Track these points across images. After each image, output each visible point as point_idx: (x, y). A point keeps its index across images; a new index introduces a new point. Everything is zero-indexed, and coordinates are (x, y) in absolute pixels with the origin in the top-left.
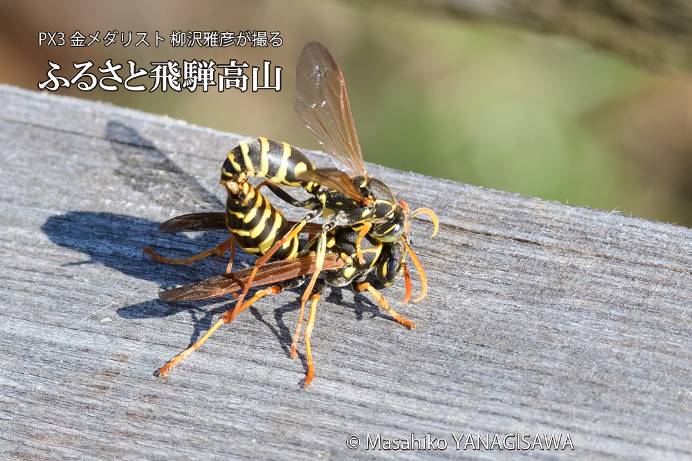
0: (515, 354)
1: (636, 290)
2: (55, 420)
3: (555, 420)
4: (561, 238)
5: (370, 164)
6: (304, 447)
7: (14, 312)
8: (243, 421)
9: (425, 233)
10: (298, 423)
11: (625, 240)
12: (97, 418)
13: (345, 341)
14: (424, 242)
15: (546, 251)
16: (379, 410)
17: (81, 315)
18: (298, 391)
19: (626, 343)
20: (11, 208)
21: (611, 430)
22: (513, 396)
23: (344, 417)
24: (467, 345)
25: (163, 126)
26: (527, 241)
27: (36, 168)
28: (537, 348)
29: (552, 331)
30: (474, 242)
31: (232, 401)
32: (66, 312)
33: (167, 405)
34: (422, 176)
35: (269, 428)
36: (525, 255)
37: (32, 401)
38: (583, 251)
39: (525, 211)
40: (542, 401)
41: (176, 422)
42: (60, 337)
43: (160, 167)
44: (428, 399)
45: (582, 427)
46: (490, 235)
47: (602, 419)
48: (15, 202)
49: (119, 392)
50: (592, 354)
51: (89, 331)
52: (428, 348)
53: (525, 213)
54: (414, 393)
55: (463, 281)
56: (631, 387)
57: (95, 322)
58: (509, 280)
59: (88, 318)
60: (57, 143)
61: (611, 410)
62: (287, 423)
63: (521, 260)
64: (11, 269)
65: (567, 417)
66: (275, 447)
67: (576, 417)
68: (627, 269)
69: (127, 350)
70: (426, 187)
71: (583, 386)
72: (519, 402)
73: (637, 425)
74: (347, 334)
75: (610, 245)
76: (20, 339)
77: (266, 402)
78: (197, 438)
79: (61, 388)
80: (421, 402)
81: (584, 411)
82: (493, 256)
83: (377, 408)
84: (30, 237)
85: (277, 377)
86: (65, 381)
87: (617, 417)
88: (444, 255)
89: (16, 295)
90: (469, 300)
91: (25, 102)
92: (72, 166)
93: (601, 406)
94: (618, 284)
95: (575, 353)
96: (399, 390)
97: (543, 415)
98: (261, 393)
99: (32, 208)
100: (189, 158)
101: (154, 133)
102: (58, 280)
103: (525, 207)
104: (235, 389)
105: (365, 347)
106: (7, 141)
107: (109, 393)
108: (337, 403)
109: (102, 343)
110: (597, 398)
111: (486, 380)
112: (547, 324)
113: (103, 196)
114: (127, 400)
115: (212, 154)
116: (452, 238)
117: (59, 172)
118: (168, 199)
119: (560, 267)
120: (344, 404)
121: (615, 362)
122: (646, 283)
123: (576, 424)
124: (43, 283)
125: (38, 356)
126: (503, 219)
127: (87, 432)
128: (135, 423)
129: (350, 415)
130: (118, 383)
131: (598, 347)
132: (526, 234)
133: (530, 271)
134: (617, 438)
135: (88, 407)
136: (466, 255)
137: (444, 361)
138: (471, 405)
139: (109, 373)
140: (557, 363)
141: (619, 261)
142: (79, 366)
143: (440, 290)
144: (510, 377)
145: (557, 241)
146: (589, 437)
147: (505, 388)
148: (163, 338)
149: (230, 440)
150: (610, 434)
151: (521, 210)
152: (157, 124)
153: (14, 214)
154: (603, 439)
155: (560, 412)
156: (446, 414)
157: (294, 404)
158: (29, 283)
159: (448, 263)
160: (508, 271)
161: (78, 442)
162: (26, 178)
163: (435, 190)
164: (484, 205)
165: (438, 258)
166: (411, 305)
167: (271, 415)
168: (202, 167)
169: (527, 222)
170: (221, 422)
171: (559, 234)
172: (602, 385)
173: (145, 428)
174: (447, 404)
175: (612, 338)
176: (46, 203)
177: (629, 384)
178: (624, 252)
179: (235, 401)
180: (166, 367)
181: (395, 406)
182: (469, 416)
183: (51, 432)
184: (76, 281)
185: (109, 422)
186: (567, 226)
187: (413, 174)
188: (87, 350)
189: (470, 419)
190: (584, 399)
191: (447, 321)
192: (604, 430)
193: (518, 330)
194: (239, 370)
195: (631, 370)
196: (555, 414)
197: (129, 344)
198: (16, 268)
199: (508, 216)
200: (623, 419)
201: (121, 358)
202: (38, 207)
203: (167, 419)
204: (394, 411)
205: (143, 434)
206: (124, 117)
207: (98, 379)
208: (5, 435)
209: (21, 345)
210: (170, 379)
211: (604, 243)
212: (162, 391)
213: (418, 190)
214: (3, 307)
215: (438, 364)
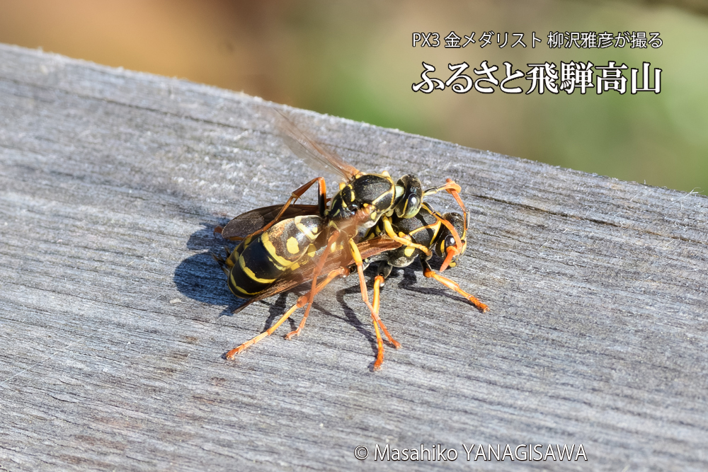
0: (587, 338)
2: (121, 403)
3: (626, 405)
4: (638, 220)
5: (447, 143)
6: (372, 432)
7: (83, 292)
8: (311, 405)
9: (501, 214)
10: (366, 408)
11: (702, 222)
12: (164, 401)
13: (416, 324)
14: (499, 222)
15: (622, 232)
16: (449, 395)
17: (150, 295)
18: (367, 375)
19: (700, 327)
20: (83, 186)
21: (683, 416)
22: (585, 381)
23: (413, 401)
24: (540, 329)
25: (239, 102)
26: (603, 223)
27: (109, 145)
28: (610, 331)
29: (625, 315)
30: (549, 223)
31: (300, 385)
32: (135, 292)
33: (234, 388)
34: (499, 155)
35: (337, 412)
36: (601, 236)
37: (98, 383)
38: (659, 233)
39: (602, 191)
40: (613, 386)
41: (243, 406)
42: (128, 318)
43: (234, 145)
44: (498, 384)
45: (653, 413)
46: (566, 216)
48: (88, 180)
49: (187, 375)
50: (666, 338)
51: (158, 312)
52: (500, 331)
53: (602, 194)
54: (485, 377)
55: (538, 263)
57: (164, 303)
58: (584, 262)
59: (158, 299)
60: (131, 120)
61: (683, 396)
62: (356, 407)
63: (597, 242)
64: (80, 248)
65: (639, 403)
66: (342, 431)
67: (648, 402)
68: (704, 251)
69: (196, 332)
70: (503, 166)
71: (656, 371)
72: (591, 387)
74: (418, 317)
75: (687, 227)
76: (88, 319)
77: (334, 386)
78: (264, 422)
79: (128, 370)
80: (491, 387)
81: (656, 397)
82: (569, 237)
83: (447, 393)
84: (101, 215)
85: (346, 360)
86: (132, 364)
87: (690, 403)
88: (518, 236)
89: (85, 275)
90: (542, 282)
91: (100, 78)
92: (146, 144)
93: (674, 392)
94: (694, 267)
95: (648, 337)
96: (469, 374)
97: (614, 400)
98: (330, 376)
99: (104, 186)
100: (265, 136)
101: (230, 110)
102: (128, 260)
103: (602, 187)
104: (304, 372)
105: (436, 330)
106: (81, 118)
107: (176, 376)
109: (171, 324)
110: (670, 384)
111: (557, 364)
112: (620, 308)
113: (176, 173)
114: (194, 382)
116: (528, 219)
117: (132, 149)
118: (242, 177)
119: (636, 249)
120: (413, 388)
121: (688, 346)
123: (648, 409)
124: (113, 263)
125: (106, 338)
126: (580, 200)
127: (153, 415)
128: (201, 407)
129: (419, 400)
130: (186, 365)
131: (672, 332)
132: (603, 215)
133: (605, 253)
134: (688, 424)
135: (154, 390)
136: (541, 236)
137: (516, 345)
138: (542, 390)
139: (177, 355)
140: (629, 347)
141: (695, 243)
142: (147, 348)
143: (514, 272)
144: (581, 362)
145: (634, 222)
146: (660, 423)
147: (577, 373)
148: (232, 319)
149: (297, 424)
150: (682, 420)
151: (598, 190)
152: (233, 101)
153: (86, 193)
154: (675, 426)
155: (632, 398)
156: (517, 399)
157: (363, 388)
158: (98, 263)
159: (523, 244)
160: (583, 253)
162: (99, 155)
163: (512, 169)
164: (561, 185)
165: (513, 239)
166: (484, 288)
167: (340, 399)
168: (277, 145)
169: (604, 203)
170: (289, 406)
171: (636, 215)
172: (674, 370)
173: (212, 411)
174: (518, 389)
175: (687, 322)
176: (118, 181)
177: (703, 369)
178: (701, 234)
179: (303, 385)
180: (234, 350)
181: (465, 391)
182: (540, 401)
183: (117, 415)
184: (146, 261)
185: (176, 405)
186: (644, 207)
187: (490, 153)
188: (155, 332)
189: (540, 404)
190: (656, 384)
191: (520, 304)
192: (676, 416)
193: (592, 313)
194: (308, 353)
195: (705, 355)
196: (626, 400)
197: (198, 326)
198: (86, 247)
199: (584, 196)
200: (695, 405)
201: (189, 340)
202: (110, 185)
203: (234, 403)
204: (464, 396)
205: (209, 418)
206: (199, 94)
207: (166, 361)
208: (70, 418)
209: (89, 326)
210: (239, 362)
211: (681, 224)
212: (230, 374)
213: (495, 170)
214: (71, 287)
215: (510, 348)
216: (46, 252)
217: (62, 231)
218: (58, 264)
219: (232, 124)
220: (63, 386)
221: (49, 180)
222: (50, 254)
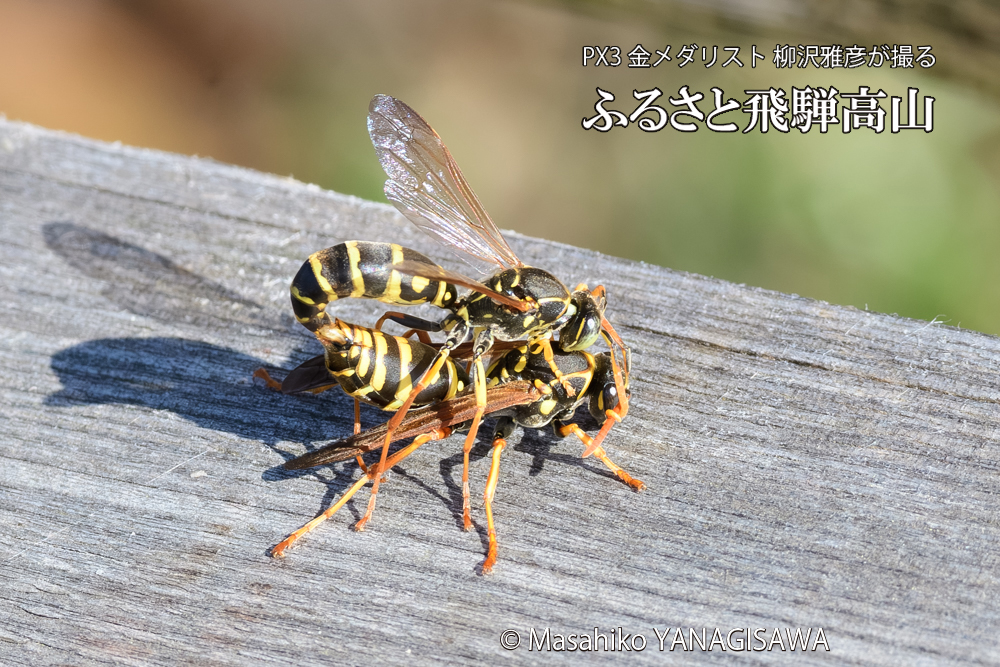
0: (787, 529)
1: (964, 436)
2: (123, 619)
3: (843, 625)
4: (857, 360)
5: (583, 250)
6: (481, 660)
7: (67, 461)
8: (393, 623)
9: (661, 351)
10: (472, 627)
11: (949, 363)
12: (183, 617)
13: (542, 507)
14: (659, 364)
15: (835, 378)
16: (590, 608)
17: (162, 466)
18: (473, 580)
19: (947, 514)
20: (66, 311)
21: (924, 640)
22: (784, 589)
23: (539, 618)
24: (718, 515)
25: (286, 192)
26: (808, 365)
28: (819, 519)
29: (841, 495)
30: (731, 365)
31: (377, 594)
32: (141, 462)
33: (284, 599)
34: (658, 268)
35: (431, 633)
36: (805, 384)
37: (89, 591)
38: (888, 379)
39: (806, 320)
40: (825, 597)
41: (297, 623)
42: (131, 497)
43: (280, 252)
44: (660, 593)
45: (882, 635)
46: (755, 354)
48: (71, 302)
49: (216, 580)
50: (899, 529)
51: (174, 489)
52: (663, 518)
53: (806, 323)
54: (641, 584)
55: (714, 421)
56: (954, 577)
57: (183, 477)
58: (780, 420)
59: (173, 471)
60: (133, 217)
61: (924, 611)
62: (458, 626)
63: (799, 391)
65: (862, 621)
66: (438, 660)
67: (873, 620)
68: (952, 405)
69: (228, 518)
70: (664, 284)
71: (884, 576)
72: (792, 598)
73: (962, 632)
74: (545, 498)
75: (927, 371)
76: (75, 500)
77: (427, 596)
78: (326, 647)
79: (132, 572)
80: (650, 597)
81: (886, 612)
82: (759, 385)
83: (587, 606)
85: (443, 558)
86: (138, 563)
87: (933, 621)
88: (687, 383)
89: (70, 436)
90: (722, 449)
91: (89, 157)
93: (911, 605)
94: (938, 428)
95: (873, 528)
96: (619, 579)
97: (826, 616)
98: (419, 582)
99: (95, 311)
100: (323, 240)
101: (274, 203)
102: (131, 416)
103: (805, 315)
104: (382, 576)
105: (571, 516)
107: (201, 580)
108: (530, 597)
109: (193, 507)
110: (905, 594)
111: (745, 566)
112: (834, 486)
113: (198, 293)
114: (226, 590)
115: (356, 234)
116: (700, 358)
117: (135, 259)
119: (854, 403)
120: (539, 599)
121: (931, 541)
122: (978, 426)
123: (874, 630)
124: (109, 420)
125: (100, 526)
126: (774, 332)
127: (169, 636)
128: (237, 625)
129: (547, 616)
130: (214, 566)
131: (908, 520)
132: (807, 354)
133: (811, 407)
134: (931, 652)
135: (170, 601)
136: (719, 383)
137: (685, 537)
138: (723, 602)
139: (202, 552)
140: (847, 541)
141: (940, 393)
142: (159, 541)
143: (681, 434)
144: (779, 562)
145: (851, 363)
146: (892, 650)
147: (772, 578)
148: (279, 501)
149: (374, 650)
150: (922, 645)
151: (799, 319)
152: (277, 190)
153: (69, 320)
154: (913, 654)
155: (851, 614)
156: (687, 615)
157: (468, 599)
158: (89, 420)
159: (693, 395)
160: (779, 408)
161: (155, 652)
162: (88, 267)
163: (677, 288)
164: (746, 311)
165: (679, 387)
166: (639, 456)
167: (434, 614)
169: (809, 336)
170: (362, 624)
171: (854, 354)
172: (911, 574)
173: (252, 632)
174: (688, 601)
175: (928, 507)
176: (115, 303)
177: (952, 573)
178: (948, 380)
179: (382, 594)
180: (283, 544)
181: (613, 603)
182: (720, 618)
183: (117, 637)
184: (156, 418)
185: (200, 622)
186: (866, 343)
187: (645, 265)
188: (171, 518)
189: (720, 622)
190: (885, 594)
191: (690, 480)
192: (914, 639)
193: (792, 493)
194: (389, 548)
195: (955, 554)
196: (843, 617)
197: (231, 509)
198: (70, 398)
199: (780, 327)
200: (941, 624)
201: (219, 530)
202: (104, 309)
203: (284, 619)
204: (611, 611)
205: (248, 641)
206: (230, 179)
207: (186, 560)
208: (50, 640)
209: (76, 510)
210: (289, 561)
211: (918, 367)
212: (277, 578)
213: (652, 288)
214: (50, 454)
215: (677, 542)
216: (13, 405)
217: (36, 375)
218: (31, 421)
219: (276, 223)
220: (39, 595)
221: (18, 301)
222: (19, 407)
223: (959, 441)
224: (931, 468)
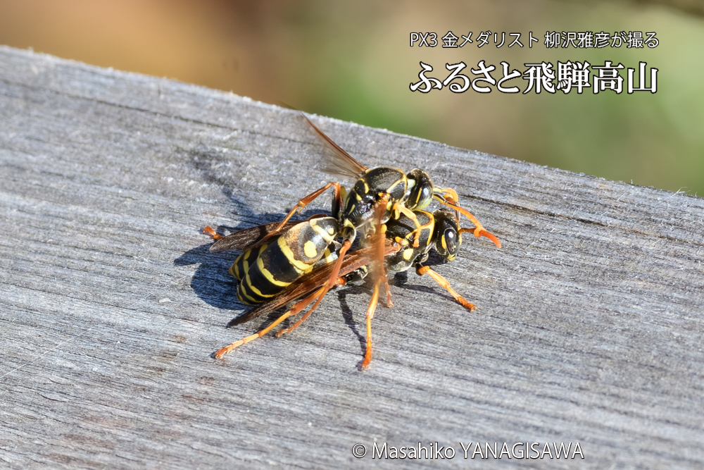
0: (574, 337)
1: (699, 272)
2: (111, 402)
3: (613, 404)
4: (625, 219)
5: (435, 143)
6: (360, 430)
7: (73, 292)
8: (300, 404)
9: (488, 213)
10: (355, 407)
11: (688, 221)
12: (153, 400)
14: (487, 222)
15: (609, 231)
16: (437, 393)
17: (140, 295)
18: (355, 374)
19: (686, 326)
20: (73, 186)
21: (670, 415)
22: (572, 380)
23: (401, 400)
24: (527, 328)
25: (228, 102)
26: (590, 222)
27: (99, 146)
28: (597, 330)
29: (612, 314)
30: (537, 223)
31: (289, 384)
32: (125, 292)
33: (223, 387)
34: (487, 154)
35: (326, 412)
36: (588, 236)
37: (88, 383)
38: (646, 232)
39: (589, 191)
40: (600, 385)
41: (232, 405)
42: (117, 317)
43: (223, 145)
44: (485, 382)
45: (640, 412)
46: (553, 215)
47: (660, 403)
48: (77, 180)
49: (176, 374)
50: (653, 337)
51: (147, 311)
52: (488, 330)
53: (589, 193)
54: (473, 376)
55: (525, 262)
56: (691, 371)
57: (153, 302)
58: (571, 261)
59: (147, 299)
60: (121, 120)
61: (669, 395)
62: (344, 406)
63: (584, 241)
64: (70, 248)
65: (626, 402)
66: (331, 430)
67: (634, 401)
68: (690, 251)
69: (185, 331)
70: (491, 166)
71: (642, 370)
72: (578, 386)
73: (695, 410)
74: (406, 316)
75: (673, 227)
76: (78, 319)
77: (323, 385)
78: (252, 421)
79: (118, 369)
80: (478, 386)
81: (642, 396)
82: (556, 237)
83: (435, 392)
84: (90, 215)
85: (334, 359)
86: (122, 363)
87: (676, 401)
88: (506, 235)
89: (75, 274)
90: (530, 282)
91: (90, 78)
92: (135, 144)
93: (660, 391)
94: (681, 266)
95: (635, 336)
96: (457, 373)
97: (601, 399)
98: (318, 376)
99: (93, 186)
100: (254, 135)
101: (219, 110)
102: (118, 260)
103: (589, 187)
104: (292, 371)
105: (424, 329)
106: (71, 118)
107: (165, 375)
108: (395, 386)
109: (160, 324)
110: (656, 383)
111: (545, 363)
112: (607, 307)
113: (165, 173)
114: (183, 382)
115: (277, 131)
116: (515, 218)
117: (122, 149)
118: (231, 177)
119: (622, 249)
120: (401, 387)
121: (675, 345)
123: (634, 408)
124: (103, 263)
125: (95, 337)
126: (567, 199)
127: (143, 414)
128: (190, 406)
129: (407, 399)
130: (175, 364)
131: (659, 331)
132: (590, 215)
133: (592, 252)
134: (674, 423)
135: (144, 389)
136: (528, 235)
137: (503, 344)
138: (529, 389)
139: (168, 355)
140: (616, 346)
141: (682, 242)
142: (136, 347)
143: (502, 271)
144: (568, 361)
145: (621, 221)
146: (646, 422)
147: (564, 372)
148: (221, 319)
149: (286, 423)
150: (668, 419)
151: (585, 190)
152: (222, 101)
153: (76, 193)
154: (661, 424)
155: (619, 397)
156: (504, 398)
157: (351, 387)
158: (88, 263)
159: (510, 244)
160: (570, 253)
162: (89, 155)
163: (500, 169)
164: (548, 185)
165: (501, 238)
166: (472, 287)
167: (328, 398)
168: (266, 145)
169: (591, 202)
170: (277, 405)
171: (623, 215)
172: (661, 369)
173: (201, 411)
174: (505, 388)
175: (673, 322)
176: (108, 181)
177: (689, 368)
178: (688, 233)
179: (292, 384)
180: (223, 349)
181: (453, 390)
182: (527, 400)
183: (107, 414)
184: (135, 261)
185: (165, 404)
186: (631, 207)
187: (478, 153)
188: (145, 331)
189: (527, 403)
190: (642, 383)
191: (507, 303)
192: (662, 414)
193: (579, 312)
194: (297, 352)
195: (692, 354)
196: (613, 399)
197: (187, 325)
198: (76, 247)
199: (571, 196)
200: (681, 404)
201: (179, 339)
202: (100, 185)
203: (223, 402)
204: (451, 395)
205: (198, 417)
206: (189, 94)
207: (155, 361)
208: (60, 417)
209: (79, 326)
210: (228, 361)
211: (667, 224)
212: (219, 373)
213: (483, 170)
214: (61, 286)
215: (498, 347)
216: (36, 252)
217: (52, 231)
218: (48, 264)
219: (221, 124)
220: (53, 385)
221: (39, 179)
222: (40, 253)
223: (695, 276)
224: (675, 295)
